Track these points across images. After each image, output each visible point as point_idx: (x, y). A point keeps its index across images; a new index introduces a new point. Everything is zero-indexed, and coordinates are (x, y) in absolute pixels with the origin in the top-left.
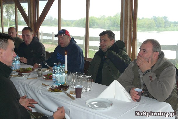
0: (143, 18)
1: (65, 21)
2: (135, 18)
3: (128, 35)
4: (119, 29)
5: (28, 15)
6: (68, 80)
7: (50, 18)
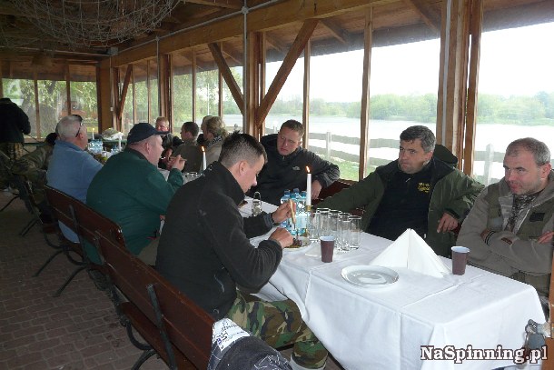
0: (511, 97)
1: (328, 104)
2: (471, 94)
3: (455, 133)
4: (435, 118)
5: (242, 91)
6: (312, 227)
7: (295, 98)
